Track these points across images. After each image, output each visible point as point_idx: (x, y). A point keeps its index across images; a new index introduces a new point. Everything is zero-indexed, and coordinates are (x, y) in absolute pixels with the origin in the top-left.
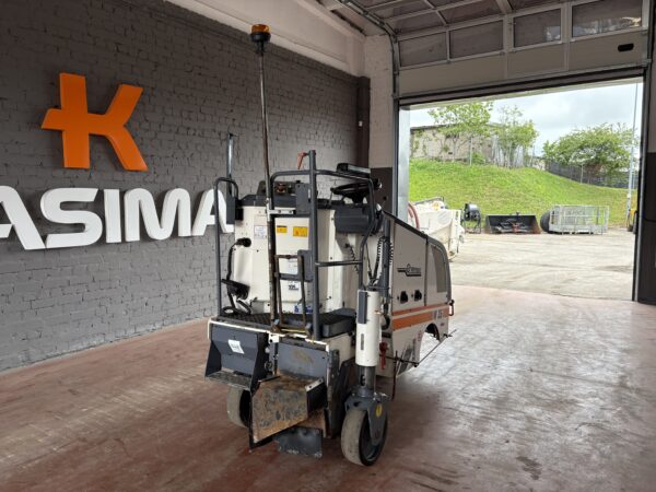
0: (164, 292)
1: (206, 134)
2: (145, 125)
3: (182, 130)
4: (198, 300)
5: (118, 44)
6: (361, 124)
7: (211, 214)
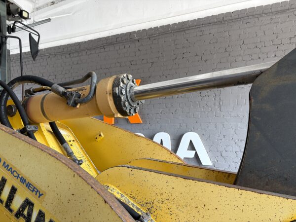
5: (131, 61)
7: (188, 150)
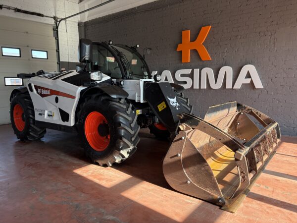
2: (214, 41)
5: (204, 11)
7: (246, 78)
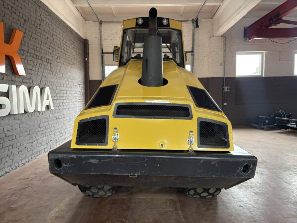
0: (31, 141)
1: (42, 59)
2: (22, 52)
3: (35, 56)
4: (43, 143)
5: (12, 8)
6: (86, 59)
